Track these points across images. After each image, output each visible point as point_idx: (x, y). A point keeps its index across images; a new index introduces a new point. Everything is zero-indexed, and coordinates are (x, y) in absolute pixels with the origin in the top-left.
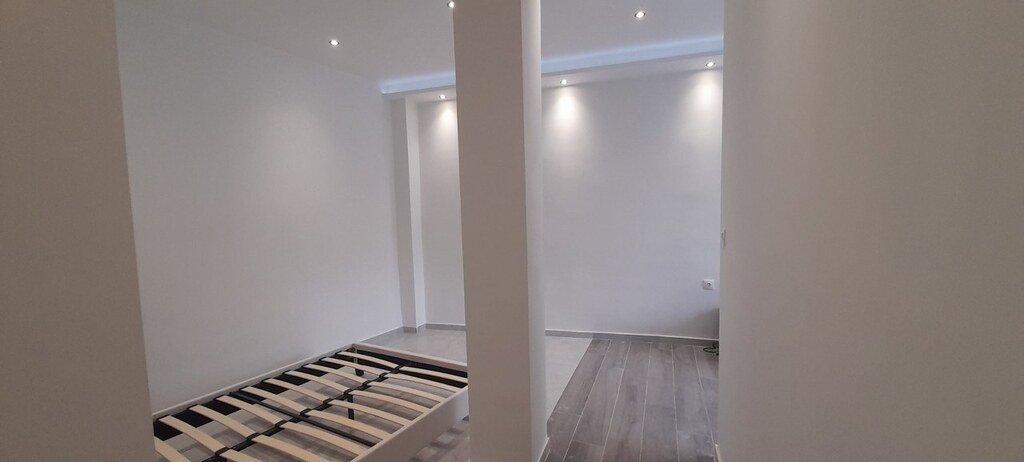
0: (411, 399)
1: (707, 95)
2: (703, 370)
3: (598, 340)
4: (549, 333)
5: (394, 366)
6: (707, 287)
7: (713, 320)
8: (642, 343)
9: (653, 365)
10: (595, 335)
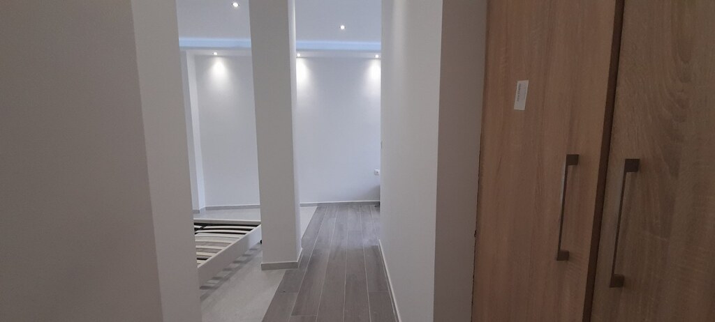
0: (214, 244)
1: (374, 72)
2: (374, 215)
3: (320, 207)
4: (303, 205)
5: (199, 227)
6: (376, 173)
7: (377, 191)
8: (344, 206)
9: (350, 215)
10: (318, 204)
